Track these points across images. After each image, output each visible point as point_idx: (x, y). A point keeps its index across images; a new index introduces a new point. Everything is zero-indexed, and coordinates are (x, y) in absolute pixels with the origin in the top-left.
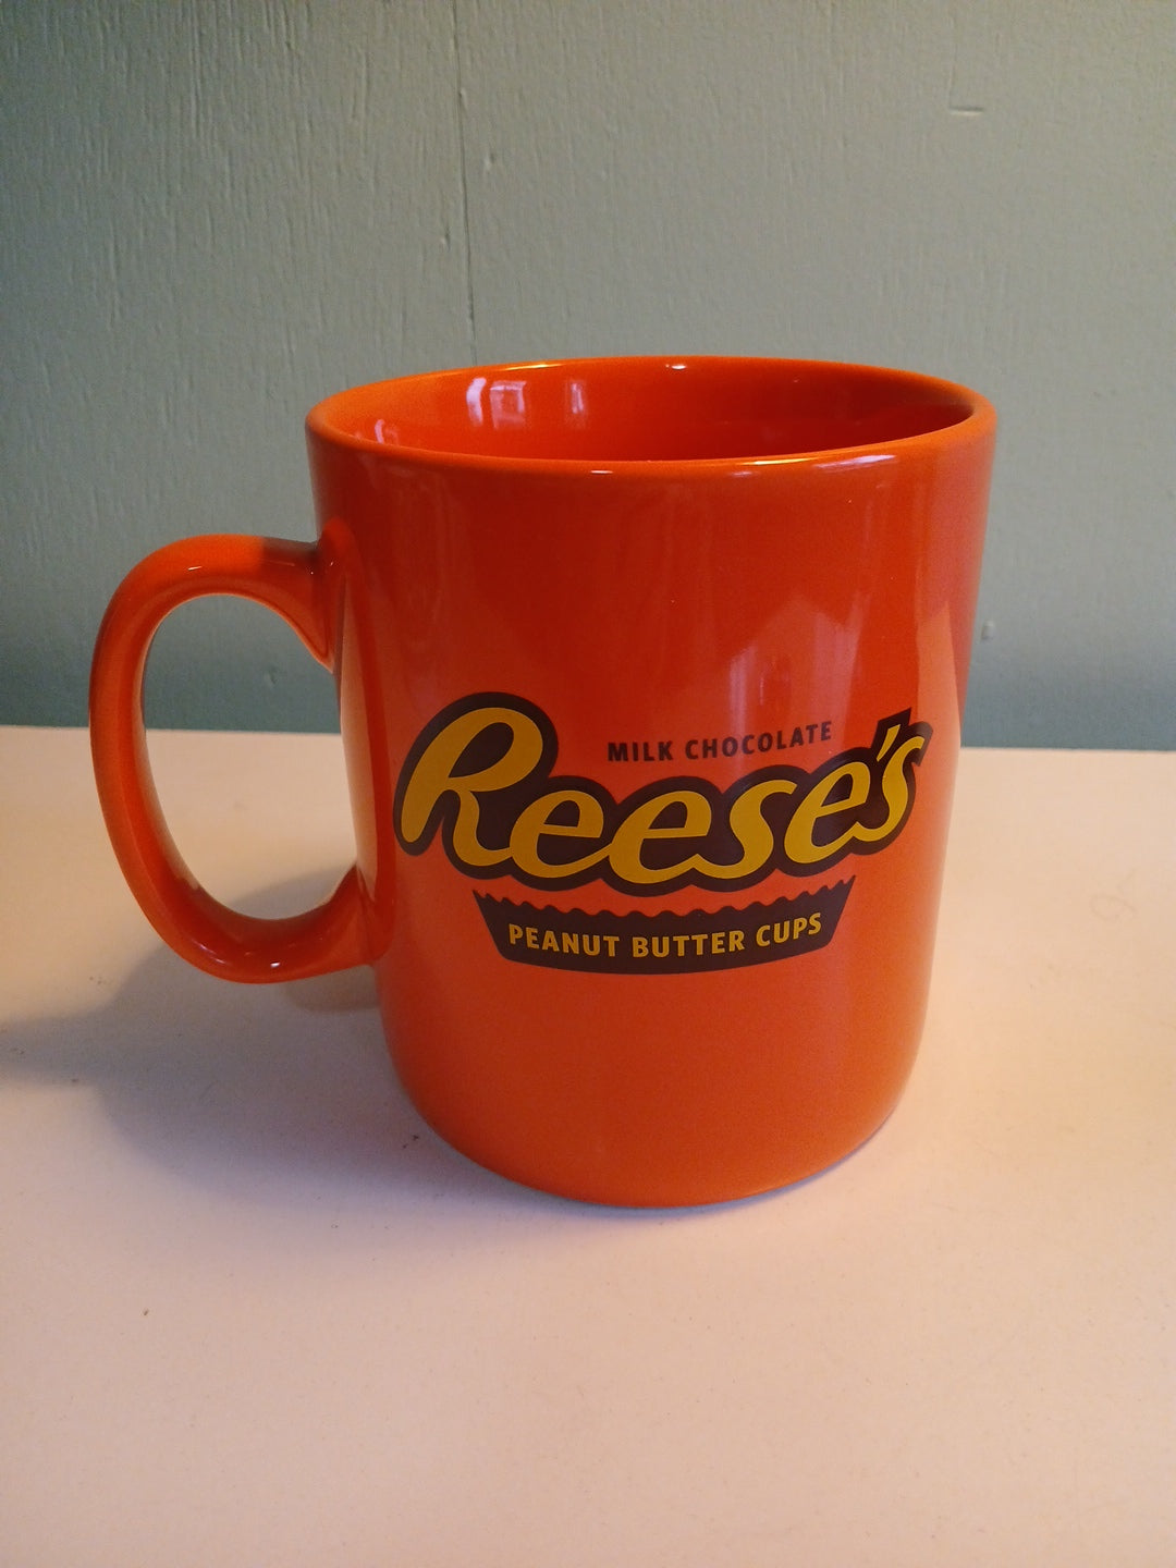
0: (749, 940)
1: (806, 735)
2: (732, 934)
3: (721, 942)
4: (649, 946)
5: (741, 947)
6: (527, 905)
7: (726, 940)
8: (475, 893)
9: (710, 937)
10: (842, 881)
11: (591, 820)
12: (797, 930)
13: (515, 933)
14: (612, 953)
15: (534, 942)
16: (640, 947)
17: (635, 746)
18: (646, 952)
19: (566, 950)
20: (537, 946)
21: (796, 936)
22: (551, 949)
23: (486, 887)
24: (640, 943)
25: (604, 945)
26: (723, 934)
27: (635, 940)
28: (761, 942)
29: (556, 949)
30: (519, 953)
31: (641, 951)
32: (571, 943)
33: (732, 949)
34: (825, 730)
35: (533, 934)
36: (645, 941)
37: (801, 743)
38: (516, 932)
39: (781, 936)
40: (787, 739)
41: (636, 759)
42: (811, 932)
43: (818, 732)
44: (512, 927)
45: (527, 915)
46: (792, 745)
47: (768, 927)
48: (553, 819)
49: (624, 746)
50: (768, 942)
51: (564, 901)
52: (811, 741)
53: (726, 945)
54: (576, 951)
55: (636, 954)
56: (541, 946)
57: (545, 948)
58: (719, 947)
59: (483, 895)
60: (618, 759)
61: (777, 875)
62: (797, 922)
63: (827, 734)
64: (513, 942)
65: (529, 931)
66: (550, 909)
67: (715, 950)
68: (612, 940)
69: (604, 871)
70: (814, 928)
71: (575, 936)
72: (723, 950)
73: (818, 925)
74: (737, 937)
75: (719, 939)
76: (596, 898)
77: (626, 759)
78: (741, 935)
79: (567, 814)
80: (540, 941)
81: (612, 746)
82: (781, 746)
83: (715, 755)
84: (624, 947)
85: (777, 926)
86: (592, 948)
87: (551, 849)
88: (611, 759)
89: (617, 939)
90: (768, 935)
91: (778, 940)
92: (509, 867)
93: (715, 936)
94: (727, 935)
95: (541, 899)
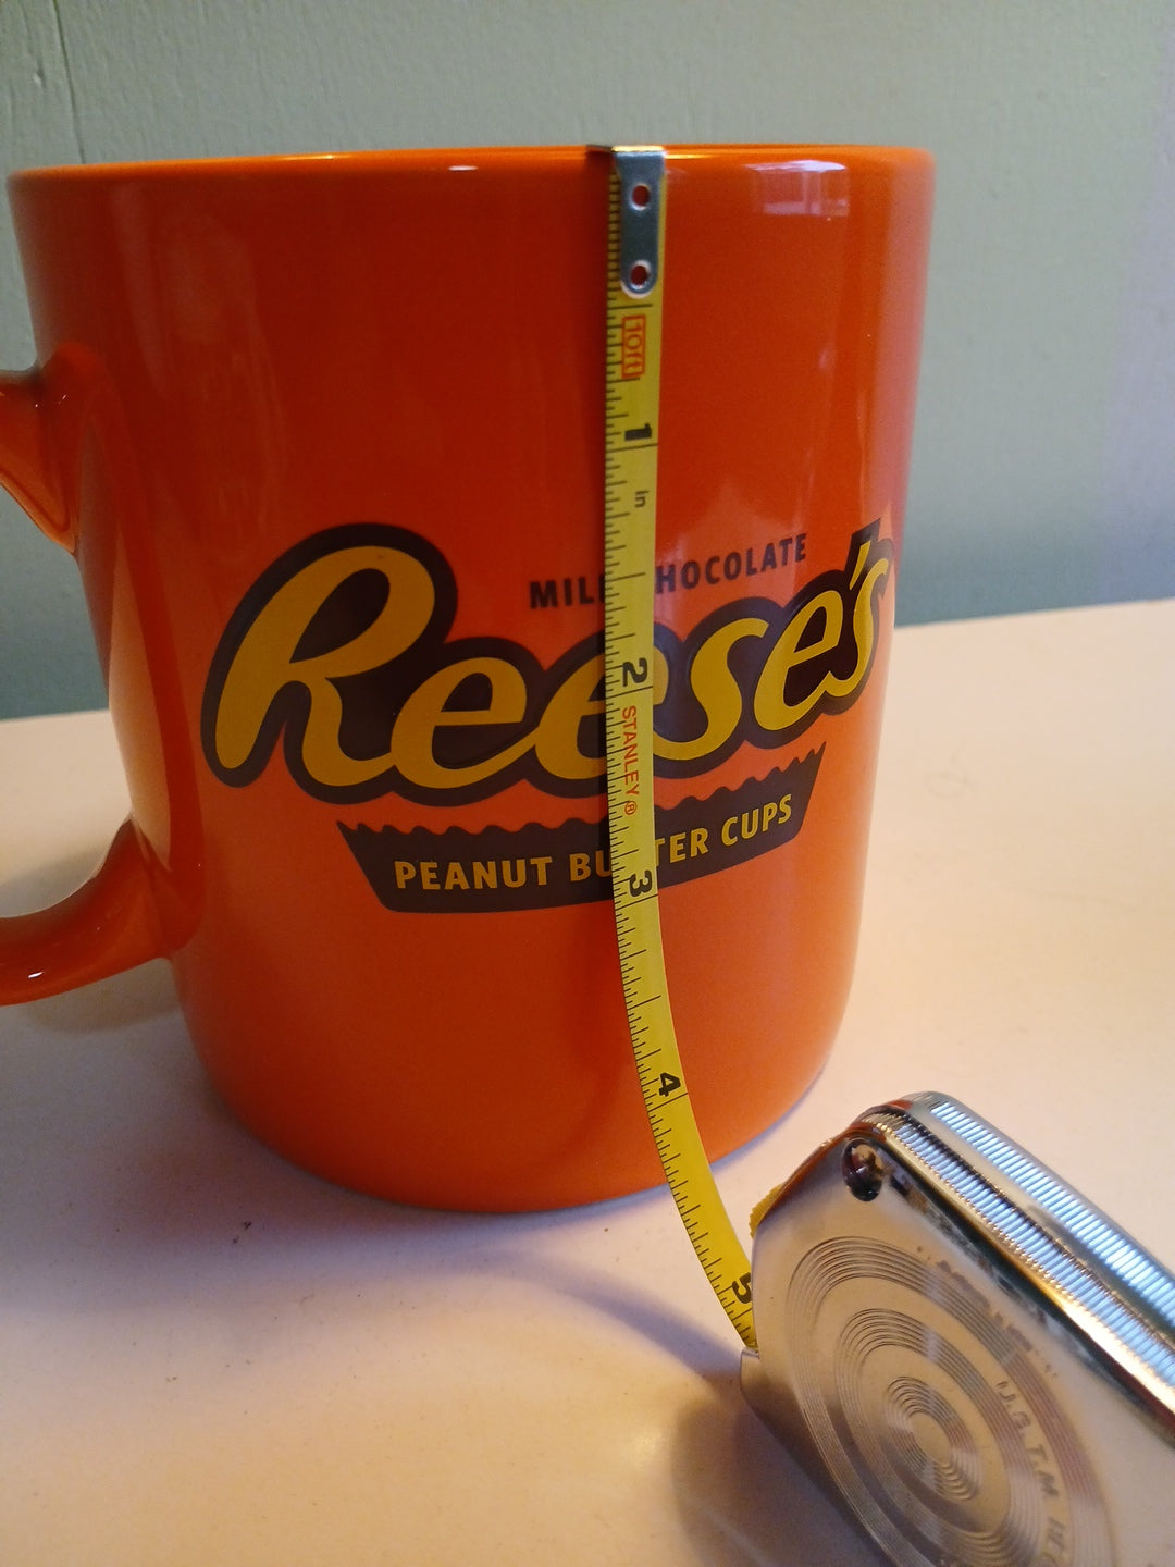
0: (714, 840)
1: (778, 552)
2: (694, 833)
3: (681, 846)
4: (592, 864)
5: (704, 850)
6: (420, 832)
7: (687, 842)
8: (341, 825)
9: (668, 841)
10: (812, 751)
11: (509, 696)
12: (767, 819)
13: (403, 872)
14: (542, 879)
15: (432, 881)
16: (580, 866)
17: (568, 583)
18: (587, 872)
19: (479, 885)
20: (437, 887)
21: (765, 828)
22: (457, 887)
23: (354, 815)
24: (580, 861)
25: (532, 871)
26: (682, 836)
27: (574, 858)
28: (728, 841)
29: (465, 885)
30: (412, 900)
31: (580, 872)
32: (485, 875)
33: (694, 853)
34: (801, 547)
35: (431, 870)
36: (585, 858)
37: (774, 566)
38: (406, 871)
39: (750, 830)
40: (757, 562)
41: (569, 602)
42: (781, 821)
43: (793, 547)
44: (399, 865)
45: (420, 845)
46: (763, 570)
47: (734, 820)
48: (452, 705)
49: (551, 585)
50: (735, 839)
51: (473, 819)
52: (785, 563)
53: (687, 850)
54: (493, 884)
55: (575, 877)
56: (443, 885)
57: (449, 886)
58: (679, 853)
59: (353, 826)
60: (544, 604)
61: (746, 747)
62: (766, 808)
63: (802, 552)
64: (401, 885)
65: (425, 866)
66: (455, 832)
67: (674, 858)
68: (541, 863)
69: (529, 767)
70: (784, 815)
71: (492, 865)
72: (683, 857)
73: (787, 810)
74: (699, 837)
75: (679, 842)
76: (519, 808)
77: (555, 603)
78: (704, 833)
79: (475, 693)
80: (441, 878)
81: (535, 587)
82: (751, 571)
83: (672, 589)
84: (559, 870)
85: (745, 817)
86: (515, 878)
87: (451, 747)
88: (534, 605)
89: (549, 860)
90: (735, 830)
91: (746, 835)
92: (392, 781)
93: (674, 839)
94: (688, 836)
95: (438, 820)
